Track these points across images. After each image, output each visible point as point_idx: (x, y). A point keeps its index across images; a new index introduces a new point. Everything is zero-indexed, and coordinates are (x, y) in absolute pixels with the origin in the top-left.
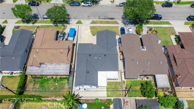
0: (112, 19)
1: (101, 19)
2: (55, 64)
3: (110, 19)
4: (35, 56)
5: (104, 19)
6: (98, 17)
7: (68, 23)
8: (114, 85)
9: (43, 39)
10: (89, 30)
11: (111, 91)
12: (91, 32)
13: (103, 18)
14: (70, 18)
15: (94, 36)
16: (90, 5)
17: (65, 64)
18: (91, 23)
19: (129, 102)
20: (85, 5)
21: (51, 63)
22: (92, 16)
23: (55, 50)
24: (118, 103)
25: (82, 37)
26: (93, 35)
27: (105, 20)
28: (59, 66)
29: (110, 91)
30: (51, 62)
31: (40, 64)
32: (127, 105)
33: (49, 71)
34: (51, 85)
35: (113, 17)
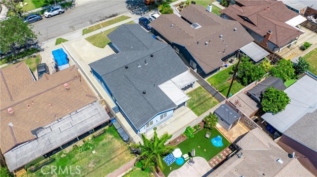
0: (114, 16)
1: (95, 22)
2: (69, 116)
3: (111, 17)
4: (11, 124)
5: (101, 20)
6: (89, 23)
7: (39, 51)
8: (194, 96)
9: (7, 87)
10: (89, 45)
11: (199, 105)
12: (94, 45)
13: (98, 20)
14: (37, 43)
15: (103, 48)
16: (60, 10)
17: (88, 106)
18: (83, 35)
19: (240, 101)
20: (52, 14)
21: (56, 118)
22: (76, 24)
23: (50, 92)
24: (227, 110)
25: (83, 59)
26: (100, 47)
27: (103, 21)
28: (80, 115)
29: (197, 106)
30: (58, 117)
31: (35, 132)
32: (240, 106)
33: (65, 135)
34: (83, 160)
35: (114, 13)
